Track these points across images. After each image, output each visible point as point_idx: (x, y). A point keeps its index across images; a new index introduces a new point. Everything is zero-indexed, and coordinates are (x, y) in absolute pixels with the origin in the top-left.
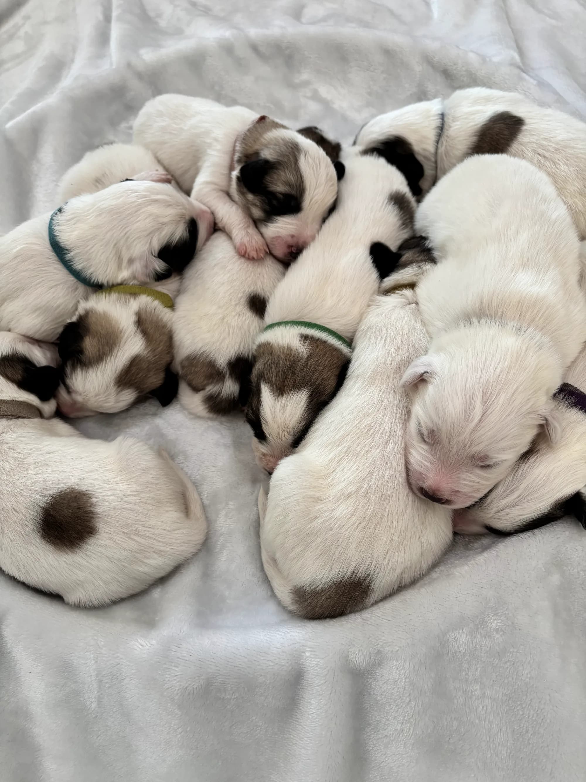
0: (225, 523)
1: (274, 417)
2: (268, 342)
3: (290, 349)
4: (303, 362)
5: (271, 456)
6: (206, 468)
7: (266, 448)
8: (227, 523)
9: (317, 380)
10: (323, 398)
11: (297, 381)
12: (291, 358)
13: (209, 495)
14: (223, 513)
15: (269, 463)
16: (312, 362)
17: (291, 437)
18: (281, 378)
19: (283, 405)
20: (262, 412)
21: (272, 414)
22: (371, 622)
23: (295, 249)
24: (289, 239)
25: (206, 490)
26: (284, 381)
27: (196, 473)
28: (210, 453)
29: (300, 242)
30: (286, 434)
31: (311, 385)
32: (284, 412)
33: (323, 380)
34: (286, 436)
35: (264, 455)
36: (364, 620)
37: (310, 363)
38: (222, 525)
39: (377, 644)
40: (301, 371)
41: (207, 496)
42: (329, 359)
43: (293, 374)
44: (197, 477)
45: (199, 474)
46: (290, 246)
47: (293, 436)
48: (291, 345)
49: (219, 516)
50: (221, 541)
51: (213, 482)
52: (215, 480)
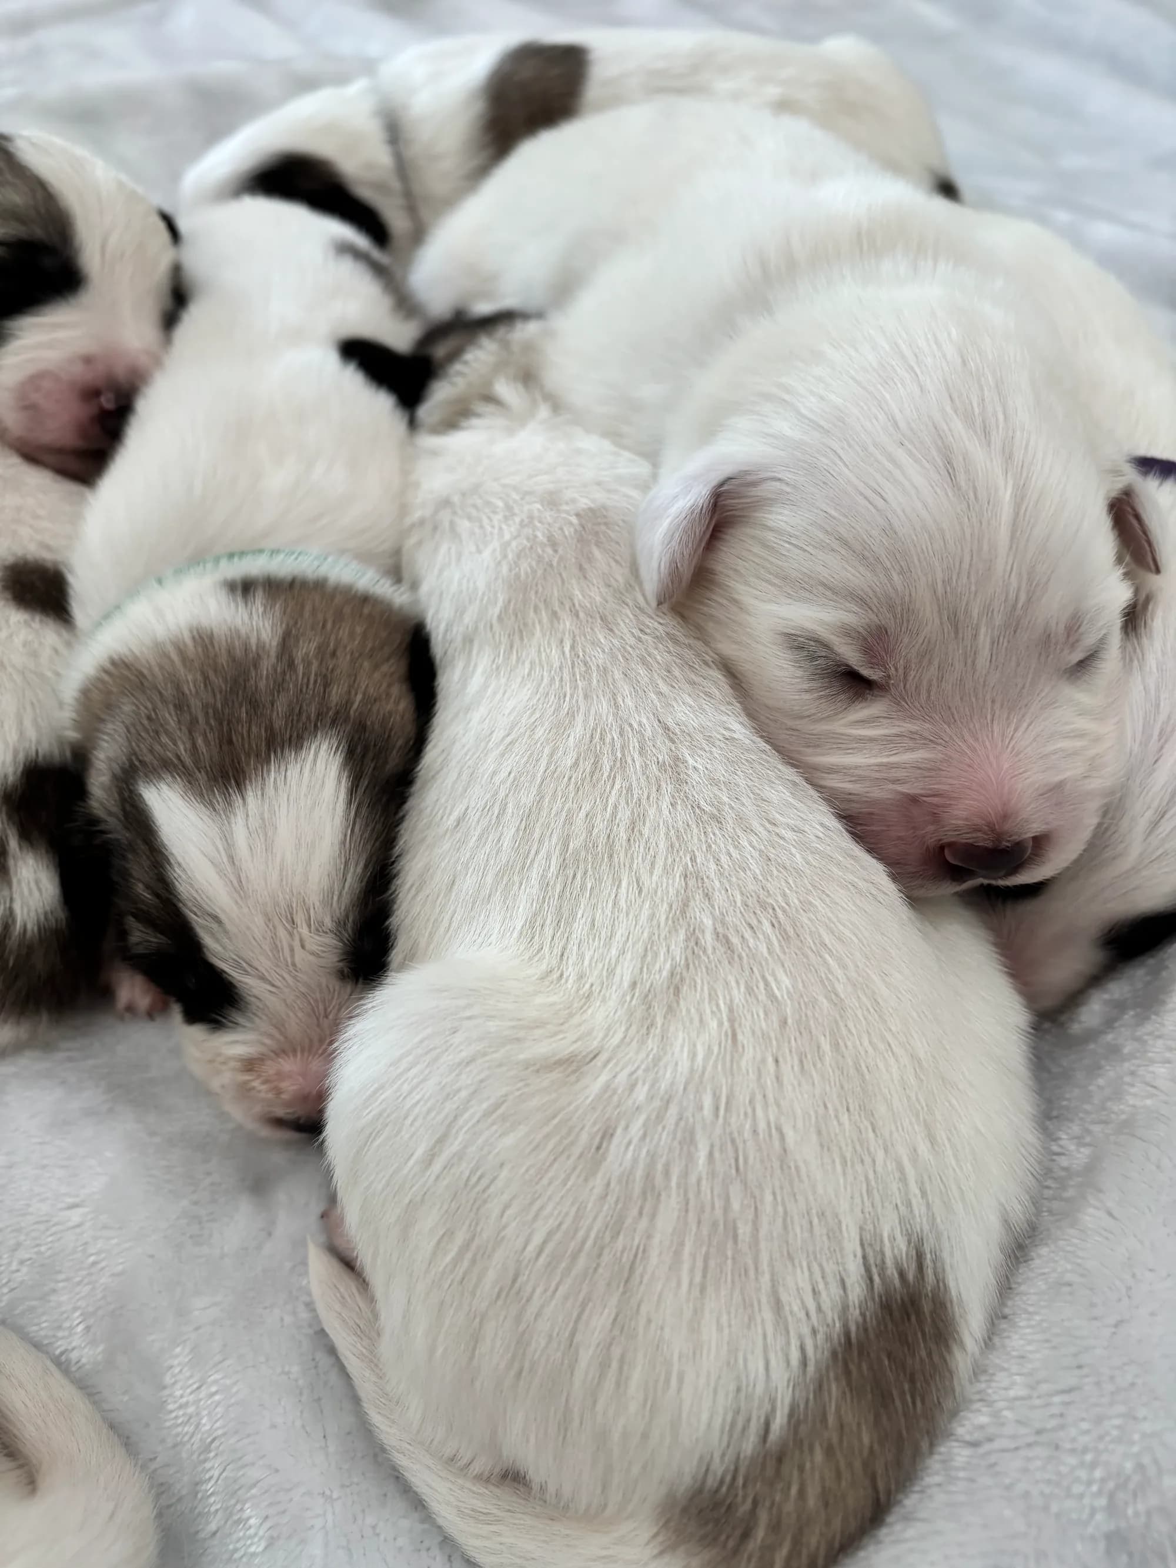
0: (203, 1394)
1: (239, 887)
2: (113, 663)
3: (204, 639)
4: (273, 660)
5: (281, 1052)
6: (42, 1227)
7: (250, 1036)
8: (214, 1389)
9: (349, 703)
10: (394, 761)
11: (279, 723)
12: (223, 660)
13: (91, 1321)
14: (180, 1355)
15: (284, 1085)
16: (306, 649)
17: (330, 940)
18: (210, 736)
19: (254, 822)
20: (183, 889)
21: (221, 873)
22: (1014, 1437)
23: (111, 396)
24: (78, 370)
25: (75, 1309)
26: (230, 742)
27: (10, 1264)
28: (44, 1167)
29: (120, 371)
30: (304, 931)
31: (333, 722)
32: (269, 848)
33: (368, 700)
34: (308, 946)
35: (250, 1065)
36: (975, 1444)
37: (299, 655)
38: (191, 1410)
39: (1087, 1511)
40: (279, 686)
41: (88, 1329)
42: (359, 630)
43: (254, 704)
44: (19, 1277)
45: (22, 1262)
46: (90, 393)
47: (338, 934)
48: (205, 623)
49: (168, 1379)
50: (216, 1473)
51: (94, 1263)
52: (97, 1253)
